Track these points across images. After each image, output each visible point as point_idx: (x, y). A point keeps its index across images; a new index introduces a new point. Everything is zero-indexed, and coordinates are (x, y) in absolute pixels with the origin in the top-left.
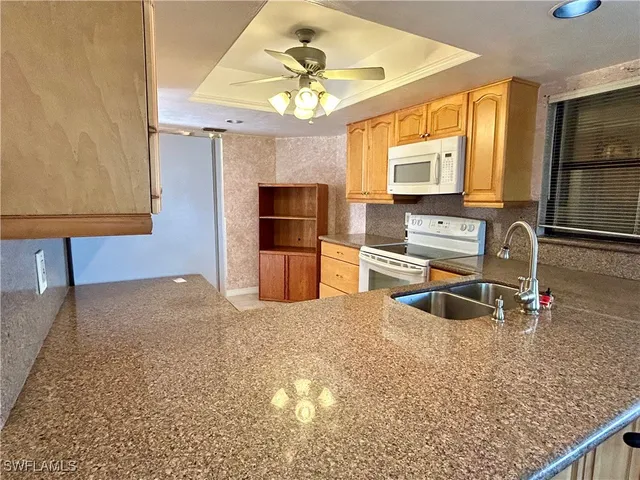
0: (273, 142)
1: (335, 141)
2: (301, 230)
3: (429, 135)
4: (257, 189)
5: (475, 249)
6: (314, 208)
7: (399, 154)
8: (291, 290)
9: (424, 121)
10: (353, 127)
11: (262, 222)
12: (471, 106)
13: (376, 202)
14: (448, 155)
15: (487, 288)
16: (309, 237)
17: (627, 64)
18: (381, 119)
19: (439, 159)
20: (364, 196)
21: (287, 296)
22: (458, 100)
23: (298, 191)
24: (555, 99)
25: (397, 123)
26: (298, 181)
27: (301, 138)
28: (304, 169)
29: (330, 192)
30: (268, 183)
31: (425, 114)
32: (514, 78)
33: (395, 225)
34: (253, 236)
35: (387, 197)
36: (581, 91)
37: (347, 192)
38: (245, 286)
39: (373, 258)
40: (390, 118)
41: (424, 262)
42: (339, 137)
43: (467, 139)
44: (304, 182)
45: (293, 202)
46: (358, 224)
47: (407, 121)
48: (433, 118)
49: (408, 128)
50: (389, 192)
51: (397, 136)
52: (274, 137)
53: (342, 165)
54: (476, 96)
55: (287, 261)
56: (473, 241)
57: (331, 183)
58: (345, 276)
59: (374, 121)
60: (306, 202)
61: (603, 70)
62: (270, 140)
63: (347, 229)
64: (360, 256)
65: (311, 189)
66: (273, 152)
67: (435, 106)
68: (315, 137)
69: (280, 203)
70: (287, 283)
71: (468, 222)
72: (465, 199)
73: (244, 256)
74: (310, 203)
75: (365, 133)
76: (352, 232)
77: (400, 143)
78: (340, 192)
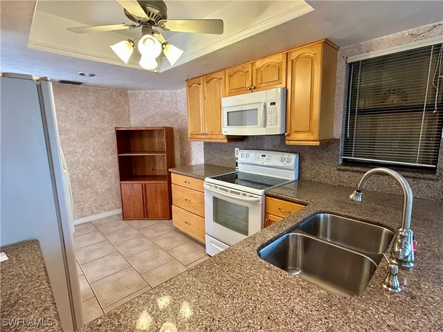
0: (126, 95)
1: (175, 94)
2: (154, 163)
3: (255, 88)
4: (114, 131)
5: (292, 176)
6: (163, 145)
7: (230, 103)
8: (149, 211)
9: (250, 76)
10: (190, 82)
11: (120, 159)
12: (290, 63)
13: (213, 141)
14: (274, 103)
15: (325, 218)
16: (161, 167)
17: (411, 31)
18: (213, 76)
19: (265, 106)
20: (203, 137)
21: (146, 215)
22: (279, 58)
23: (150, 133)
24: (352, 59)
25: (227, 78)
26: (148, 125)
27: (149, 91)
28: (153, 116)
29: (175, 133)
30: (124, 126)
31: (250, 71)
32: (326, 39)
33: (227, 158)
34: (114, 170)
35: (221, 137)
36: (372, 53)
37: (189, 134)
38: (111, 209)
39: (216, 187)
40: (221, 75)
41: (261, 192)
42: (179, 91)
43: (287, 90)
44: (153, 126)
45: (146, 141)
46: (198, 157)
47: (236, 77)
48: (257, 73)
49: (237, 81)
50: (224, 134)
51: (227, 88)
52: (127, 90)
53: (183, 112)
54: (294, 55)
55: (144, 188)
56: (290, 170)
57: (175, 126)
58: (192, 201)
59: (208, 77)
60: (157, 140)
61: (391, 36)
62: (123, 92)
63: (189, 161)
64: (205, 185)
65: (160, 131)
66: (127, 102)
67: (259, 64)
68: (160, 91)
69: (136, 142)
70: (145, 204)
71: (286, 155)
72: (287, 138)
73: (108, 186)
74: (160, 141)
75: (201, 87)
76: (193, 163)
77: (230, 94)
78: (183, 133)
